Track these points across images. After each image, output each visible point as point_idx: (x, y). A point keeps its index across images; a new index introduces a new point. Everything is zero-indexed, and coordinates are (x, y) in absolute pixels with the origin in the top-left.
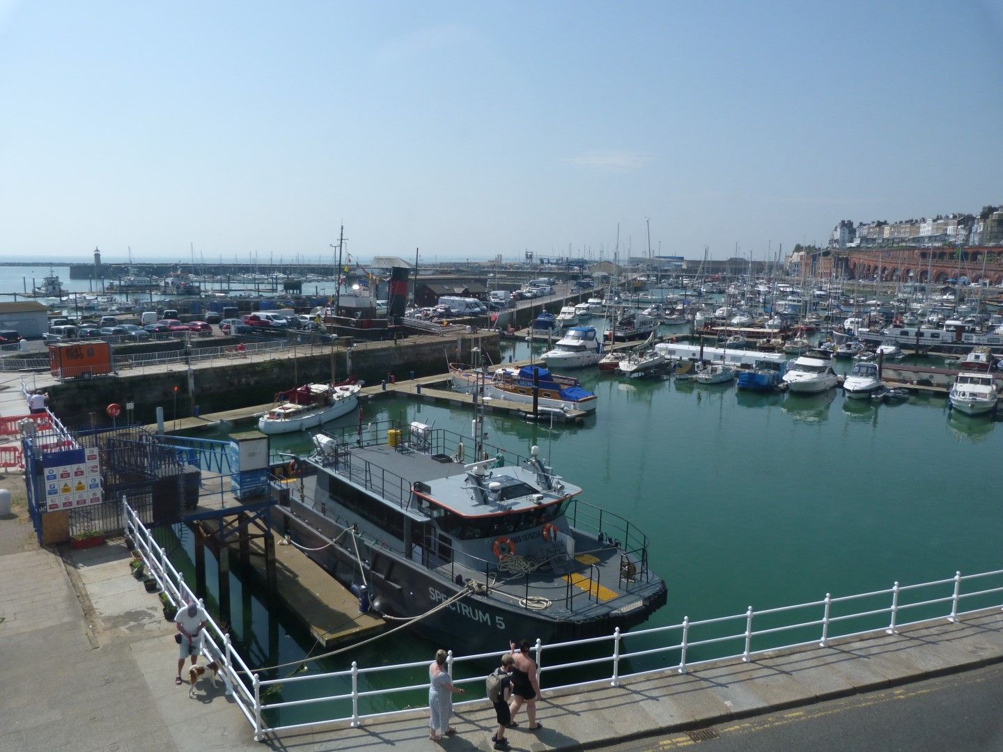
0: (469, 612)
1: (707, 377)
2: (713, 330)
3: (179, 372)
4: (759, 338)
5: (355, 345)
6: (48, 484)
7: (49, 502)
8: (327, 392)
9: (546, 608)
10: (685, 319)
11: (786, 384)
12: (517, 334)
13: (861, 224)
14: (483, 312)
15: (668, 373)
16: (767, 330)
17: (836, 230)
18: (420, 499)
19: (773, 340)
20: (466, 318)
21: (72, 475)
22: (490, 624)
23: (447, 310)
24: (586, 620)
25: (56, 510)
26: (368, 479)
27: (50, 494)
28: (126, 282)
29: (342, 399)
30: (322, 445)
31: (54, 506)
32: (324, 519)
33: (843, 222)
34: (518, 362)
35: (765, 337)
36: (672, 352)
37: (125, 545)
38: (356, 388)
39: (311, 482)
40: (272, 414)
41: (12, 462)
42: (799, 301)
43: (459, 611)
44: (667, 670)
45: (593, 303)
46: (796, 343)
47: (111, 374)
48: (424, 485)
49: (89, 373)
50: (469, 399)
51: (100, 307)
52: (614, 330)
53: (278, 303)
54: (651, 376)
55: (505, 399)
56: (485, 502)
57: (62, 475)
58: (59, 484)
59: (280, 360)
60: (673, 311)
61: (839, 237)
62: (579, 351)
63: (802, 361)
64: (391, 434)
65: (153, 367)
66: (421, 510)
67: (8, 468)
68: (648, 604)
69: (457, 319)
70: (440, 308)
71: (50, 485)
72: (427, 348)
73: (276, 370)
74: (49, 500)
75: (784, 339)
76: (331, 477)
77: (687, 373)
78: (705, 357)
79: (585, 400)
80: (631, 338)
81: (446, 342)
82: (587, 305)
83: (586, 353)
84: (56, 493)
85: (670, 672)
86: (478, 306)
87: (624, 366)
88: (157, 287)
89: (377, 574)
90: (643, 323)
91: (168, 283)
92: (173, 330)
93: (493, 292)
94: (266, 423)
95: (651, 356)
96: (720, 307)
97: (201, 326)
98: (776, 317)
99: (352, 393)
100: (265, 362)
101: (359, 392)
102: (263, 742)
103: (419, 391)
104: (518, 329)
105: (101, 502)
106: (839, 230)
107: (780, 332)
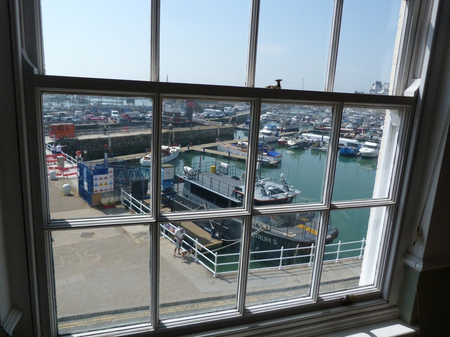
0: (261, 238)
1: (326, 149)
2: (324, 128)
3: (103, 138)
4: (345, 133)
5: (173, 129)
6: (95, 182)
7: (95, 190)
8: (167, 149)
9: (294, 236)
10: (310, 123)
11: (360, 153)
12: (238, 127)
13: (385, 83)
14: (223, 116)
15: (308, 146)
16: (346, 129)
17: (373, 85)
18: (236, 193)
19: (351, 134)
20: (216, 119)
21: (103, 179)
22: (270, 242)
23: (208, 115)
24: (311, 241)
25: (97, 192)
26: (211, 185)
27: (95, 186)
28: (55, 96)
29: (174, 152)
30: (188, 171)
31: (96, 191)
32: (190, 201)
33: (377, 82)
34: (242, 139)
35: (347, 132)
36: (309, 137)
37: (124, 208)
38: (178, 148)
39: (181, 186)
40: (146, 158)
41: (60, 173)
42: (359, 117)
43: (256, 238)
44: (355, 258)
45: (269, 114)
46: (361, 136)
47: (75, 138)
48: (239, 188)
49: (66, 137)
50: (227, 155)
51: (46, 108)
52: (282, 127)
53: (132, 109)
54: (301, 147)
55: (242, 155)
56: (266, 195)
57: (100, 179)
58: (98, 182)
59: (144, 135)
60: (304, 119)
61: (375, 88)
62: (269, 135)
63: (367, 143)
64: (212, 167)
65: (91, 136)
66: (236, 198)
67: (58, 176)
68: (333, 236)
69: (212, 119)
70: (205, 114)
71: (96, 183)
72: (204, 132)
73: (143, 139)
74: (95, 188)
75: (356, 133)
76: (192, 184)
77: (317, 147)
78: (324, 140)
79: (278, 157)
80: (289, 131)
81: (212, 129)
82: (267, 115)
83: (272, 136)
84: (97, 186)
85: (356, 259)
86: (221, 114)
87: (290, 142)
88: (69, 99)
89: (217, 223)
90: (294, 124)
91: (74, 98)
92: (92, 120)
93: (225, 108)
94: (144, 162)
95: (301, 139)
96: (325, 118)
97: (103, 118)
98: (350, 124)
99: (177, 150)
100: (138, 135)
101: (179, 150)
102: (217, 277)
103: (204, 150)
104: (238, 125)
105: (113, 190)
106: (375, 85)
107: (354, 130)
